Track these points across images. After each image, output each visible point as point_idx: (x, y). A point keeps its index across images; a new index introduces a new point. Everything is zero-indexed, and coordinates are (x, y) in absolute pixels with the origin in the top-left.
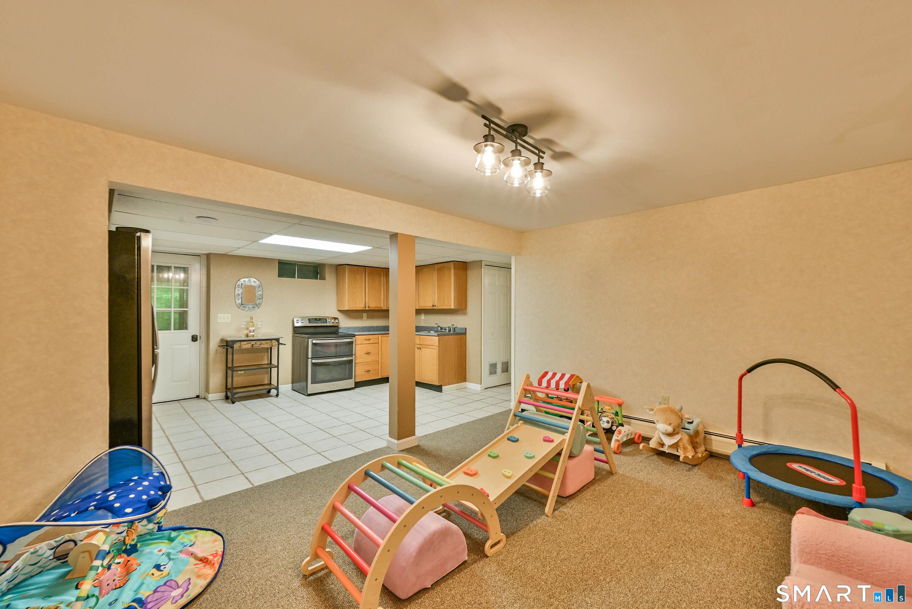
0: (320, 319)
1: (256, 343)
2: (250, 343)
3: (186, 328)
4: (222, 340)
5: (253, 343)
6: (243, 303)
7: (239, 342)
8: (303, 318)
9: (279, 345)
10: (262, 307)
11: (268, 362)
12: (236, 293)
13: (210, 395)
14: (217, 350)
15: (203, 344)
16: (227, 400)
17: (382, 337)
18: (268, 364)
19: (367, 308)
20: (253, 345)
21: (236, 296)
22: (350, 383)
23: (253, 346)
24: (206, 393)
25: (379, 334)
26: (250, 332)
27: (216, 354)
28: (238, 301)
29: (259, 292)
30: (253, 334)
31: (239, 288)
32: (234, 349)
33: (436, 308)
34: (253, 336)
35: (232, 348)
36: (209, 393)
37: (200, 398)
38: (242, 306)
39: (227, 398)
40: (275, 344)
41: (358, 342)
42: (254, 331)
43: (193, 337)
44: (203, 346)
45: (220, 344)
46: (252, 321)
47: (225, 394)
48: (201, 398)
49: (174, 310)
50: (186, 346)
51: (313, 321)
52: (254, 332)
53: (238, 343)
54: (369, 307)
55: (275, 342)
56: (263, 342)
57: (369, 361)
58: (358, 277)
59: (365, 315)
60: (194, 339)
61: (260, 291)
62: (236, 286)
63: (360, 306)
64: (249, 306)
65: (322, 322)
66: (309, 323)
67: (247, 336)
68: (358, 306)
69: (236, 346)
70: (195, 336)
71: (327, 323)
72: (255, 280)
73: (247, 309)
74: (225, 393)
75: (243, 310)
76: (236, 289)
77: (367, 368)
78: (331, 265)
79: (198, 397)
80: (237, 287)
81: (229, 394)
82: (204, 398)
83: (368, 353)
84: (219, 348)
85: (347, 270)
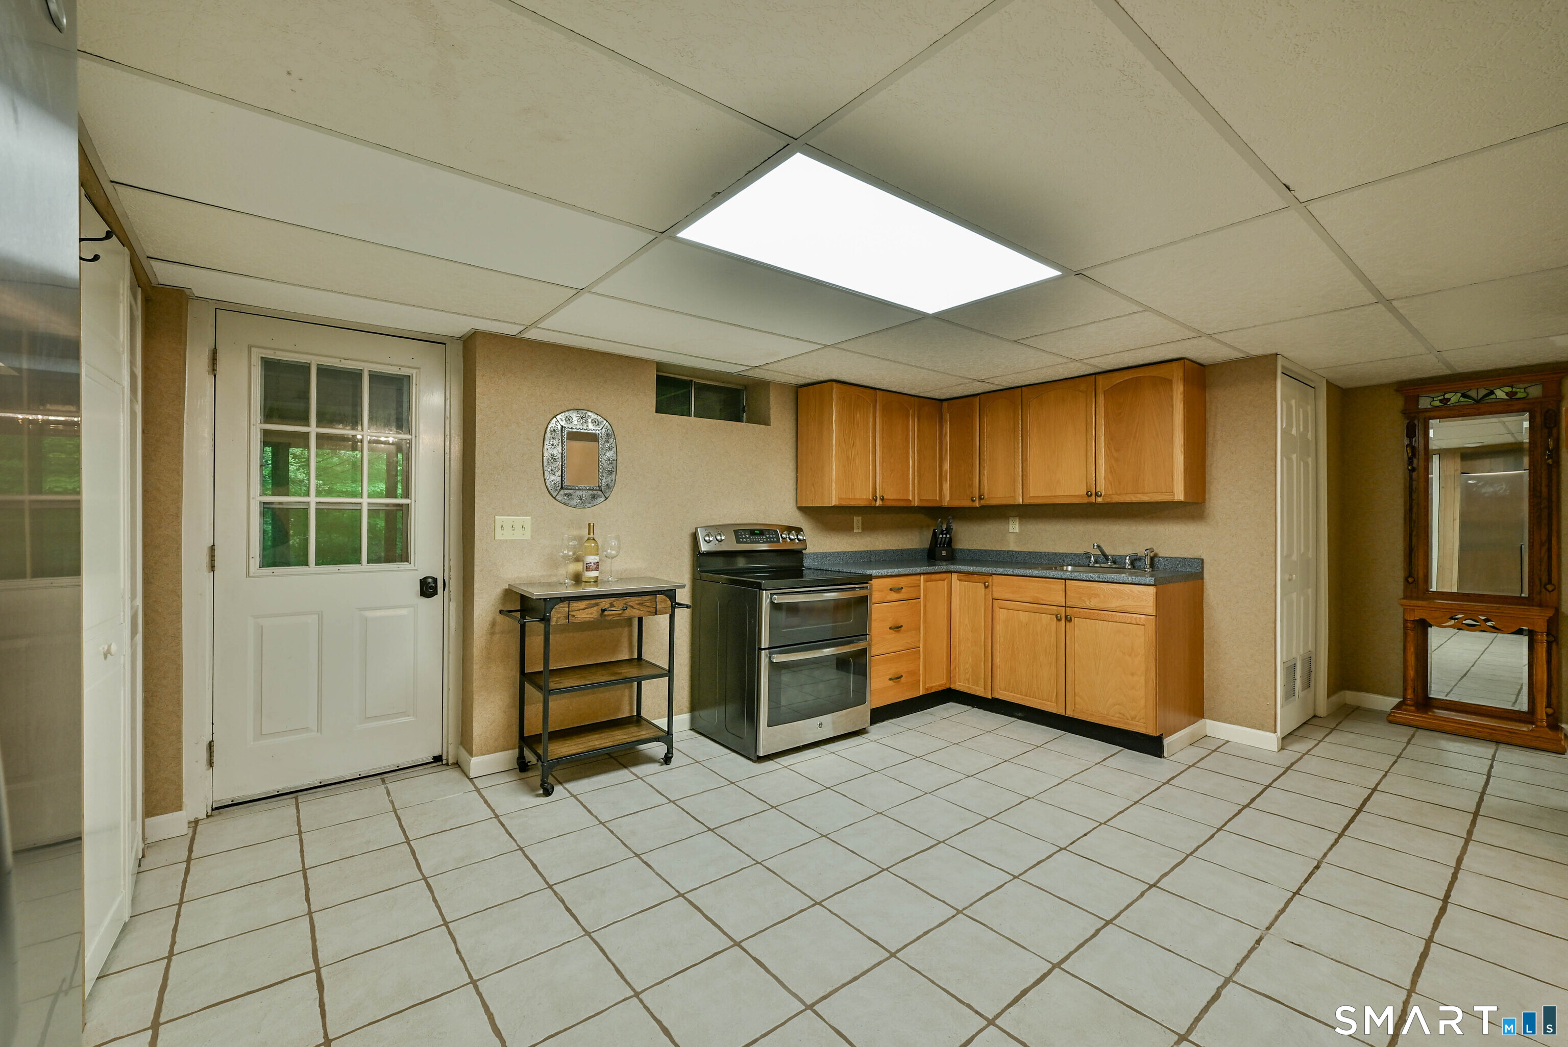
0: (762, 533)
1: (612, 605)
2: (597, 604)
3: (404, 557)
4: (509, 593)
5: (605, 603)
6: (566, 483)
7: (565, 604)
8: (720, 529)
9: (673, 608)
10: (614, 496)
11: (631, 652)
12: (546, 454)
13: (474, 761)
14: (493, 624)
15: (453, 605)
16: (524, 775)
17: (926, 581)
18: (630, 661)
19: (879, 503)
20: (603, 611)
21: (545, 464)
22: (859, 715)
23: (606, 613)
24: (463, 753)
25: (920, 574)
26: (588, 569)
27: (492, 634)
28: (553, 478)
29: (608, 454)
30: (594, 574)
31: (553, 438)
32: (553, 623)
33: (1100, 500)
34: (596, 581)
35: (546, 620)
36: (471, 755)
37: (444, 762)
38: (562, 492)
39: (523, 766)
40: (663, 605)
41: (876, 596)
42: (597, 566)
43: (424, 582)
44: (453, 608)
45: (503, 604)
46: (591, 536)
47: (517, 755)
48: (447, 764)
49: (369, 504)
50: (404, 612)
51: (746, 538)
52: (597, 569)
53: (561, 605)
54: (882, 499)
55: (665, 601)
56: (633, 601)
57: (901, 649)
58: (858, 416)
59: (857, 520)
60: (428, 588)
61: (610, 449)
62: (545, 432)
63: (861, 495)
64: (579, 493)
65: (767, 538)
66: (738, 542)
67: (577, 579)
68: (857, 497)
69: (557, 615)
70: (430, 580)
71: (778, 541)
72: (596, 416)
73: (574, 502)
74: (517, 750)
75: (565, 504)
76: (547, 442)
77: (893, 670)
78: (783, 386)
79: (438, 759)
80: (548, 434)
81: (529, 756)
82: (457, 765)
83: (897, 628)
84: (500, 618)
85: (834, 396)
